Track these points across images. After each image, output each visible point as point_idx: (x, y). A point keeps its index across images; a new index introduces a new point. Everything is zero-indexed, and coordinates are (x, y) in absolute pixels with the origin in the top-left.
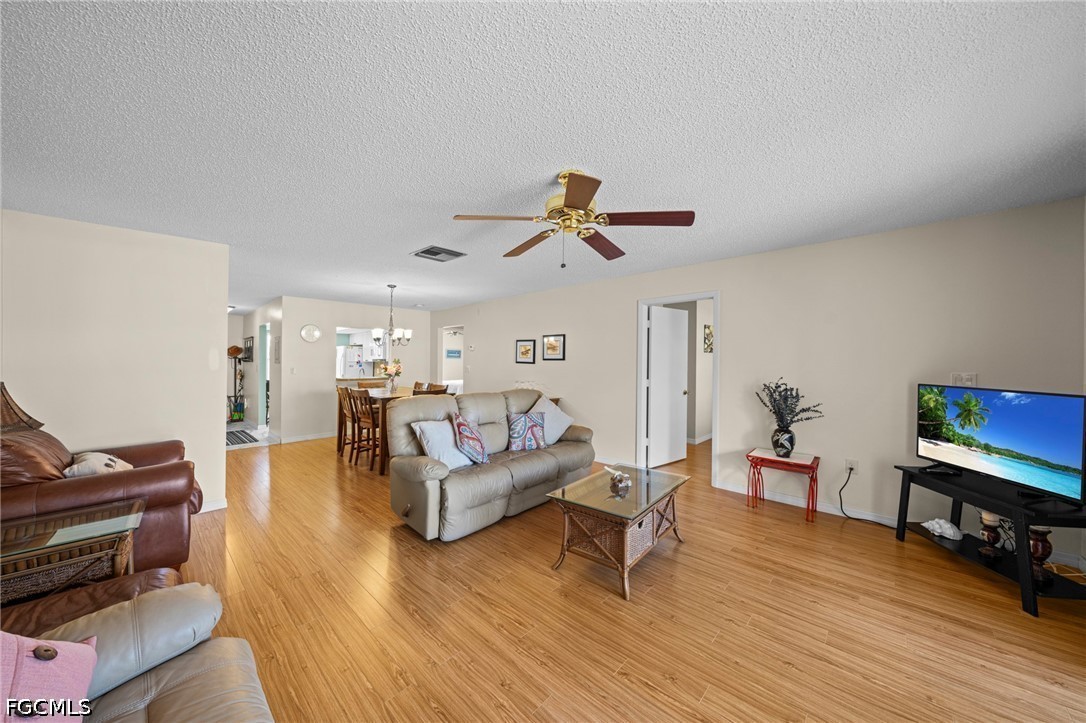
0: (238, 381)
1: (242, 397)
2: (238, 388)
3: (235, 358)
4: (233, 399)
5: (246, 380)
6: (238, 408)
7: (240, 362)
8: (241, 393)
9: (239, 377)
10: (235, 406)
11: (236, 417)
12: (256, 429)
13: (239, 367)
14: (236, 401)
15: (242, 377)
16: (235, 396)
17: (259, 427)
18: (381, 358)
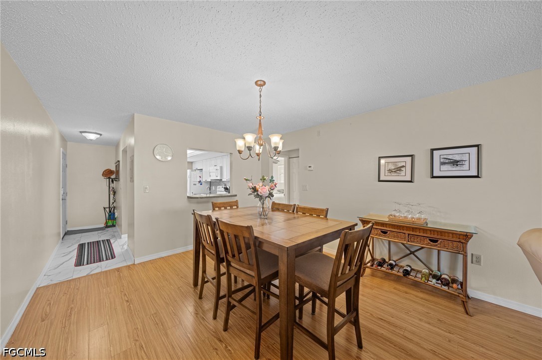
0: (112, 196)
1: (114, 207)
2: (112, 201)
3: (109, 178)
4: (108, 210)
5: (117, 195)
6: (112, 217)
7: (113, 181)
8: (115, 204)
9: (111, 193)
10: (109, 216)
11: (110, 223)
12: (121, 238)
13: (112, 185)
14: (110, 212)
15: (115, 193)
16: (109, 207)
17: (123, 236)
18: (219, 178)
